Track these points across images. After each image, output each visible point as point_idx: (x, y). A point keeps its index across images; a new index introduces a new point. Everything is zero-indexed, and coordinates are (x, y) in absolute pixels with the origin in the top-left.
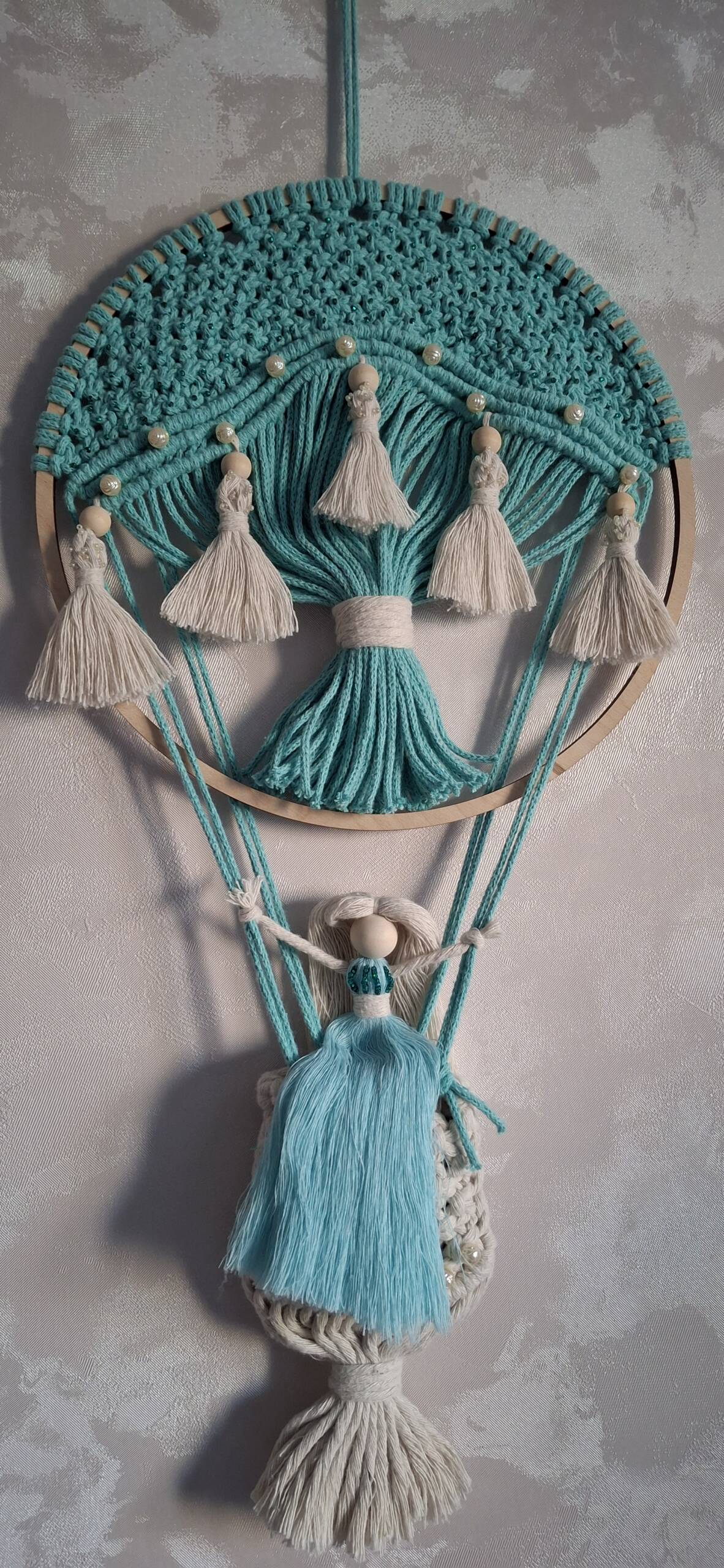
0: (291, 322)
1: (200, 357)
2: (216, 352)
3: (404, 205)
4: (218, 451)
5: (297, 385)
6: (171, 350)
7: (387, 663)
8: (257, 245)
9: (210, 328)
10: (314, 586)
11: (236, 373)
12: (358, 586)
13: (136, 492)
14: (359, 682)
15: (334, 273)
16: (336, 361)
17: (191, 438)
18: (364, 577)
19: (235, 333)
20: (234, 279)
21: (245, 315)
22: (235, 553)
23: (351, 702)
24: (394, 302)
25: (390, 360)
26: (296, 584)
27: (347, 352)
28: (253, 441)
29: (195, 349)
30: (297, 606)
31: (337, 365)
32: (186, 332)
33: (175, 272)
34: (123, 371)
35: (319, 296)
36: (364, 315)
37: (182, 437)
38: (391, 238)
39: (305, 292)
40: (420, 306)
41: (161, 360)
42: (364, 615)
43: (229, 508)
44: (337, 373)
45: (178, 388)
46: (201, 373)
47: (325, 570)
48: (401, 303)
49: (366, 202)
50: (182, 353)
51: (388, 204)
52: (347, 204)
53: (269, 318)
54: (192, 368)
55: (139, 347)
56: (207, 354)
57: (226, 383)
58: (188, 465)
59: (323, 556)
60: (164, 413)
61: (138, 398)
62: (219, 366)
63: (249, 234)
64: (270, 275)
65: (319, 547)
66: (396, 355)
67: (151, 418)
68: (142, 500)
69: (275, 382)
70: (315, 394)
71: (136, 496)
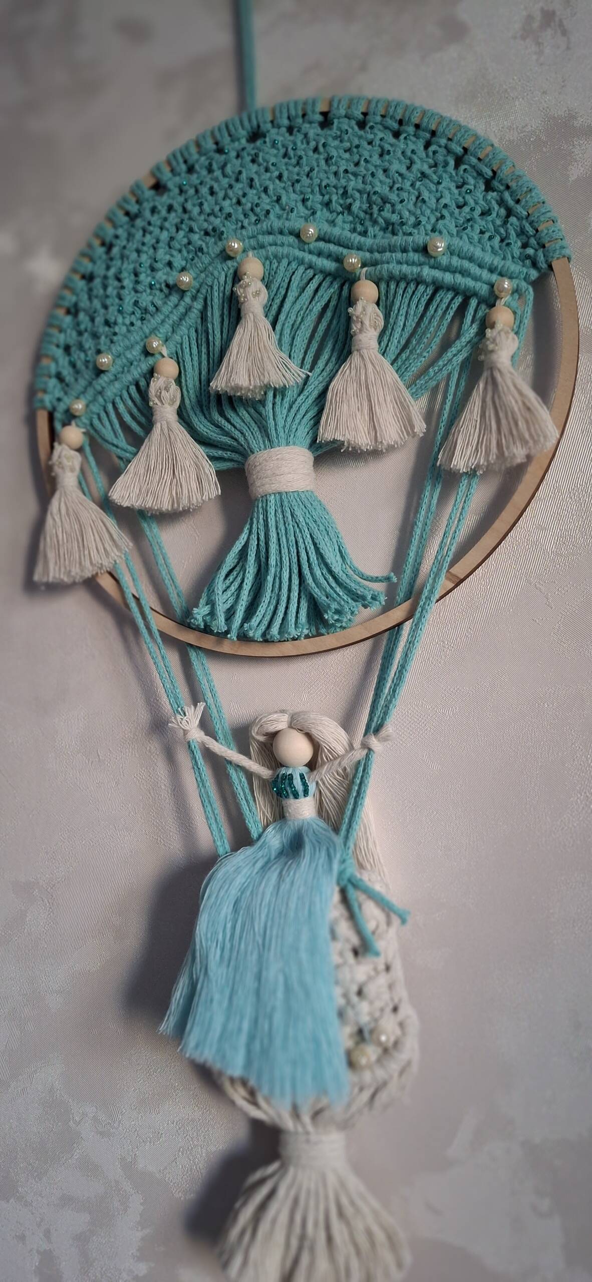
0: (200, 243)
1: (136, 291)
2: (147, 284)
3: (289, 118)
4: (151, 360)
5: (204, 291)
9: (140, 266)
10: (229, 453)
11: (162, 296)
12: (254, 444)
13: (95, 408)
14: (262, 527)
15: (230, 193)
16: (229, 263)
17: (129, 356)
18: (260, 437)
19: (159, 265)
20: (159, 223)
24: (279, 199)
25: (272, 249)
26: (216, 455)
27: (236, 253)
28: (179, 346)
29: (131, 286)
31: (230, 266)
32: (124, 275)
37: (123, 357)
46: (136, 303)
49: (259, 126)
50: (122, 292)
51: (275, 122)
52: (243, 133)
53: (185, 246)
54: (130, 301)
56: (140, 288)
57: (155, 306)
58: (129, 378)
59: (230, 426)
60: (112, 342)
61: (95, 336)
62: (151, 294)
64: (185, 210)
65: (228, 421)
66: (279, 242)
67: (103, 348)
68: (103, 415)
69: (189, 294)
70: (216, 294)
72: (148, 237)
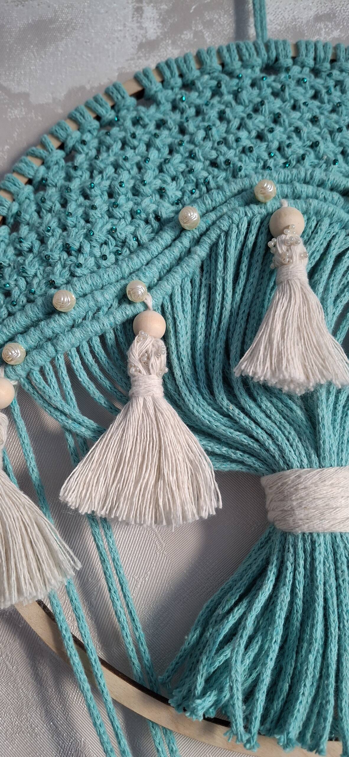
0: (205, 174)
1: (111, 216)
2: (128, 210)
3: (315, 59)
4: (129, 311)
5: (213, 236)
6: (80, 211)
7: (335, 553)
8: (169, 106)
9: (121, 186)
10: (239, 453)
11: (149, 229)
12: (293, 457)
13: (41, 359)
14: (300, 578)
15: (249, 123)
16: (256, 208)
17: (100, 299)
18: (300, 445)
19: (146, 190)
20: (146, 138)
21: (157, 171)
22: (147, 422)
23: (292, 603)
24: (314, 145)
25: (314, 203)
26: (217, 451)
27: (267, 197)
28: (167, 298)
29: (105, 208)
30: (219, 475)
31: (256, 212)
32: (96, 191)
33: (87, 137)
34: (33, 236)
35: (234, 145)
36: (283, 161)
37: (91, 299)
38: (305, 88)
39: (219, 143)
40: (341, 149)
41: (70, 221)
42: (303, 493)
43: (140, 372)
44: (258, 219)
45: (87, 248)
46: (112, 232)
47: (251, 436)
48: (322, 147)
49: (277, 59)
50: (92, 212)
51: (300, 59)
52: (258, 62)
53: (182, 173)
54: (102, 227)
55: (50, 211)
56: (117, 212)
57: (137, 240)
58: (97, 327)
59: (247, 420)
60: (73, 275)
61: (46, 261)
62: (131, 223)
63: (161, 97)
64: (183, 131)
65: (243, 410)
66: (321, 197)
67: (59, 281)
68: (49, 368)
69: (189, 234)
70: (233, 243)
71: (42, 363)
72: (129, 153)
